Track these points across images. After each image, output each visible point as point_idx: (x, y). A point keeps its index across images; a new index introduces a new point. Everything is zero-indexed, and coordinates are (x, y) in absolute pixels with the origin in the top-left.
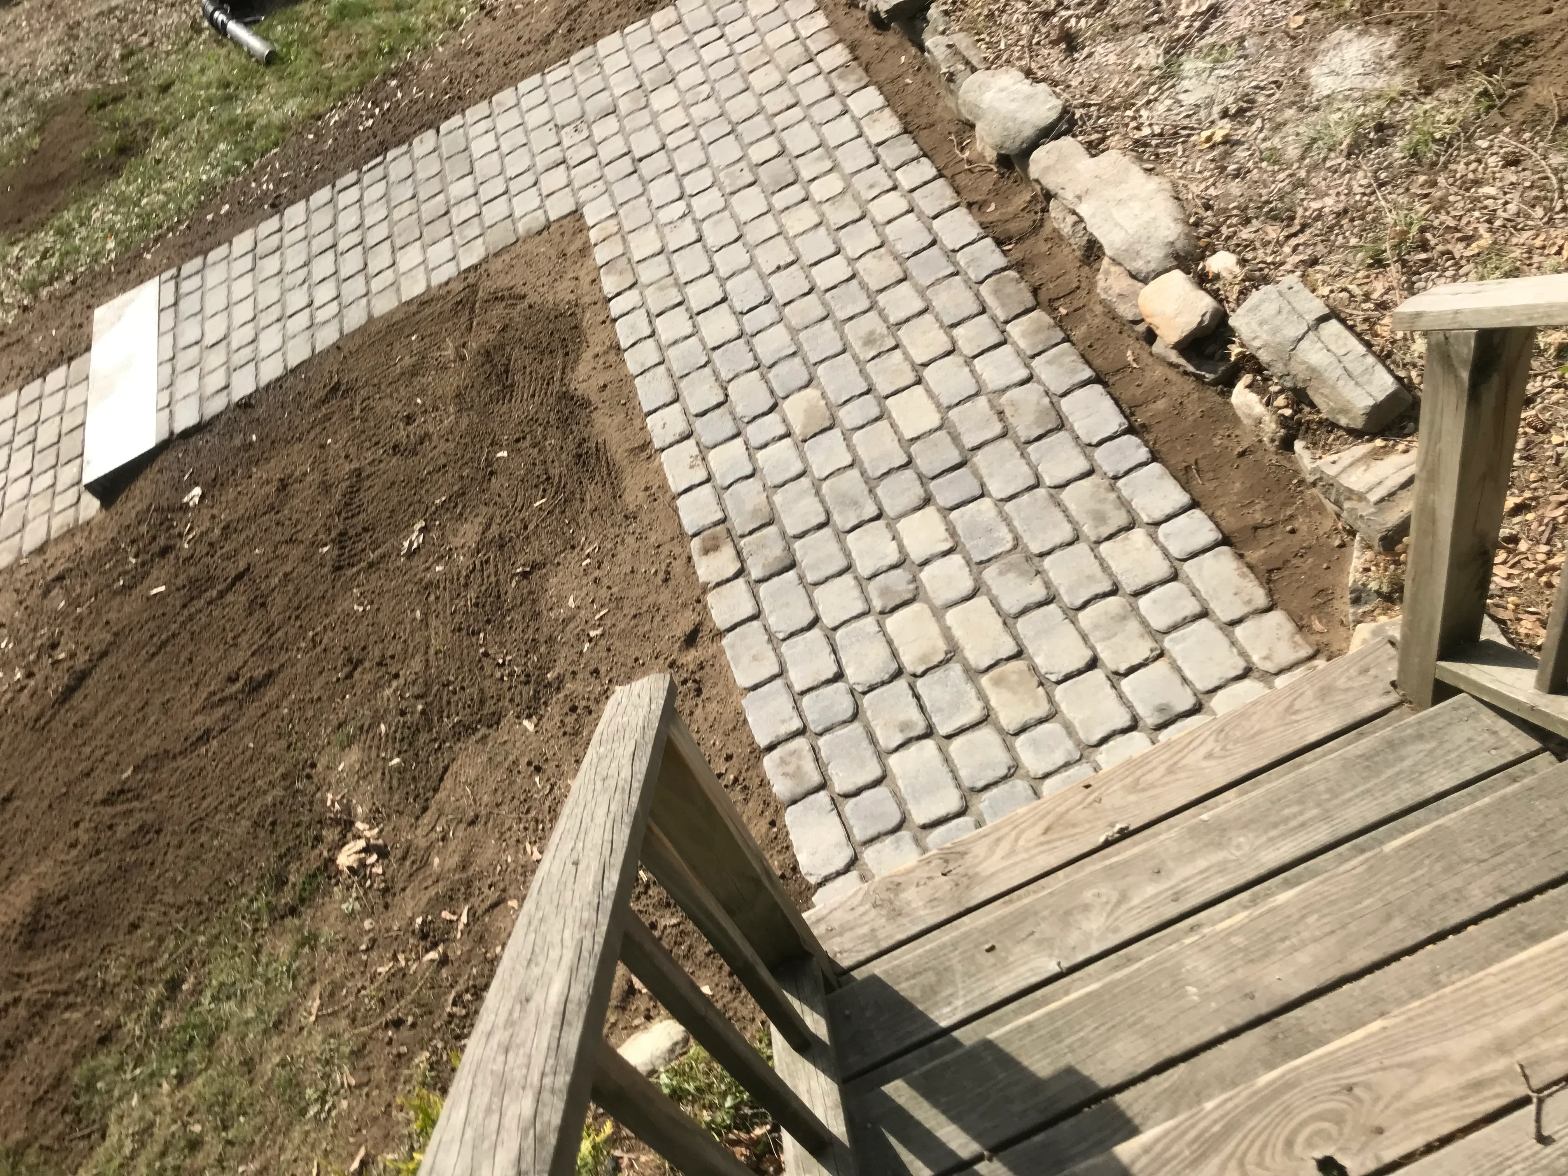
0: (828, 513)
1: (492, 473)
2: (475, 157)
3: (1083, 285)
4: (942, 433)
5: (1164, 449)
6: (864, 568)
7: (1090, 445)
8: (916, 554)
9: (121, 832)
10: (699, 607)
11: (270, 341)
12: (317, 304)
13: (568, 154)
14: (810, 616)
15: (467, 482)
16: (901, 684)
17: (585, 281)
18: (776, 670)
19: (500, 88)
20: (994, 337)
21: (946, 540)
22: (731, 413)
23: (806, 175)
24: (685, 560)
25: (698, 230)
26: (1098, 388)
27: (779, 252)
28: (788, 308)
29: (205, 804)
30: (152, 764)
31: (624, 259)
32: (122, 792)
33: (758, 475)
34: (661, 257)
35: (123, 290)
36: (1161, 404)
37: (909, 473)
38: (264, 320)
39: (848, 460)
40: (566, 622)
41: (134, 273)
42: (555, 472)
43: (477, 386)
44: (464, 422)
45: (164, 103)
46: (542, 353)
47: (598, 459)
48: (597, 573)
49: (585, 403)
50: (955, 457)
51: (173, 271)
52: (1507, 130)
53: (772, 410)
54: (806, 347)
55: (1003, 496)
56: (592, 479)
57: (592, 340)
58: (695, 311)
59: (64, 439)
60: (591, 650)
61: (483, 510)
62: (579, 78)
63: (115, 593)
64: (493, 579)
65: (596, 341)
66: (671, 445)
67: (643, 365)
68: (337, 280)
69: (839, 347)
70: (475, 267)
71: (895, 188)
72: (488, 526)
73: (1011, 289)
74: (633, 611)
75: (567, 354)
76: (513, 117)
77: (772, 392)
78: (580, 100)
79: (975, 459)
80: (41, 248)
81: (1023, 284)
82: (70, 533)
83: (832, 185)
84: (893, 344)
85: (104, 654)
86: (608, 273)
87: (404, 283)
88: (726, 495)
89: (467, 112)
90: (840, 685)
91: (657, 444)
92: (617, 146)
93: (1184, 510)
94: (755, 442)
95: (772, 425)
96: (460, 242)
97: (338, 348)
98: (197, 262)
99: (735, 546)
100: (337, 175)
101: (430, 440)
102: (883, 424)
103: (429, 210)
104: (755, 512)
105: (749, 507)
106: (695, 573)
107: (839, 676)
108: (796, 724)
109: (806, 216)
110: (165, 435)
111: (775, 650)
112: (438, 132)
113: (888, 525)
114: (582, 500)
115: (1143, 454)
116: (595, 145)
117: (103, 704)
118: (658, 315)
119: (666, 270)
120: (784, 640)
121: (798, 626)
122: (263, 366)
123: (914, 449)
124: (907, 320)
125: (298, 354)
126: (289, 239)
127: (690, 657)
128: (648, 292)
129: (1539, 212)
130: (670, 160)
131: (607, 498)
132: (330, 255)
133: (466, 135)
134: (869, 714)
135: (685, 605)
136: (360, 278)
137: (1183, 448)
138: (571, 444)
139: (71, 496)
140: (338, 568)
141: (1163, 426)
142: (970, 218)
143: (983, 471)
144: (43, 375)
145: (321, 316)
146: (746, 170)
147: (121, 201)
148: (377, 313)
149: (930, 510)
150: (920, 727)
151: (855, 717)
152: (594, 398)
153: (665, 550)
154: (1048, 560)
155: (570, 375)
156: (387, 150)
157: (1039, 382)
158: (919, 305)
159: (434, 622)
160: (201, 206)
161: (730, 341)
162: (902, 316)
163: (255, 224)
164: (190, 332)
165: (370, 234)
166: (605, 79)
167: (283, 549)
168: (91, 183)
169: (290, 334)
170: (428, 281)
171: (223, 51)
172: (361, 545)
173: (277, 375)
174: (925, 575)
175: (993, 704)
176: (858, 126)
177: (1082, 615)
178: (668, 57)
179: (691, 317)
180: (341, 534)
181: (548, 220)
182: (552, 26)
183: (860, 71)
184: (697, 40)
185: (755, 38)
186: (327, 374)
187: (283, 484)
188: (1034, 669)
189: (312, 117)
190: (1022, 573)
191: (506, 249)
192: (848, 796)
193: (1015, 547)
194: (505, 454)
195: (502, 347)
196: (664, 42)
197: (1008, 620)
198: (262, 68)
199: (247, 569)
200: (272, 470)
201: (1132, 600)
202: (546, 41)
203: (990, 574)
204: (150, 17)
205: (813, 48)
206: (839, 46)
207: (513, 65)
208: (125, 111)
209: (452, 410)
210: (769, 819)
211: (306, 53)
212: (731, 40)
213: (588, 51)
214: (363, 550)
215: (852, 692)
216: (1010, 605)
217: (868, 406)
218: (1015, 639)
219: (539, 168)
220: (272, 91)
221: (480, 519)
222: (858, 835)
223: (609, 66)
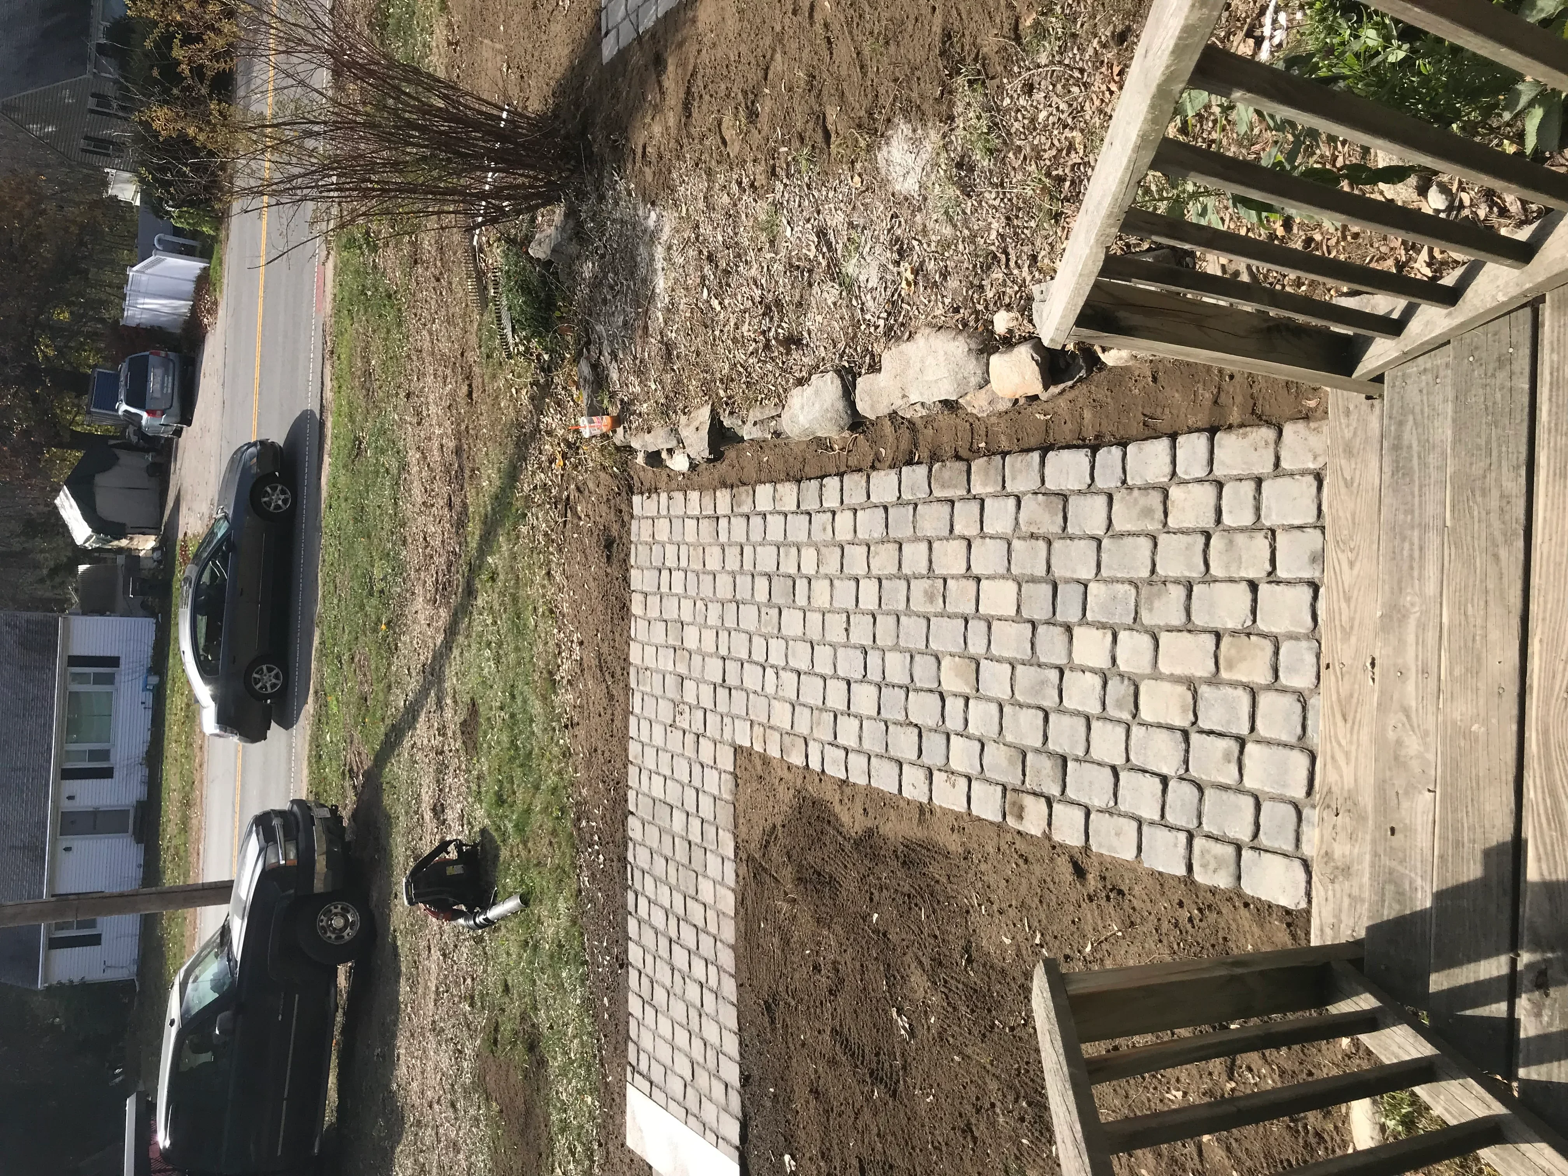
0: (1039, 708)
1: (885, 935)
2: (662, 798)
3: (971, 420)
4: (1024, 587)
5: (1122, 433)
6: (1094, 708)
7: (1090, 486)
8: (1103, 662)
10: (1058, 850)
11: (711, 1032)
12: (704, 981)
13: (694, 729)
14: (1108, 772)
15: (881, 957)
16: (1194, 737)
17: (785, 774)
18: (1134, 824)
19: (626, 750)
20: (975, 507)
21: (1105, 634)
22: (930, 730)
23: (793, 571)
24: (1019, 837)
25: (792, 670)
26: (1051, 455)
27: (836, 622)
28: (878, 641)
31: (785, 737)
33: (984, 741)
34: (797, 708)
35: (623, 1112)
36: (1087, 415)
37: (1041, 629)
39: (1008, 668)
40: (1019, 954)
41: (616, 1096)
42: (906, 889)
43: (819, 902)
44: (838, 929)
45: (515, 996)
46: (819, 840)
47: (914, 850)
48: (995, 907)
49: (870, 833)
50: (1047, 589)
51: (629, 1069)
52: (1005, 81)
53: (943, 700)
54: (911, 646)
55: (1094, 572)
56: (925, 864)
57: (827, 798)
58: (846, 709)
60: (1049, 950)
61: (908, 959)
62: (648, 689)
64: (960, 986)
65: (831, 794)
66: (931, 791)
67: (864, 772)
68: (695, 954)
69: (924, 622)
70: (737, 847)
71: (834, 513)
73: (946, 474)
74: (1036, 900)
75: (829, 822)
76: (650, 752)
77: (931, 691)
78: (663, 698)
79: (1056, 575)
80: (566, 1152)
81: (948, 463)
83: (809, 556)
84: (941, 581)
86: (788, 756)
87: (721, 906)
88: (988, 774)
89: (630, 784)
90: (1172, 784)
91: (925, 800)
92: (706, 692)
93: (1173, 448)
94: (960, 727)
95: (954, 706)
96: (714, 847)
97: (741, 985)
98: (631, 1047)
99: (1028, 793)
100: (624, 906)
101: (839, 963)
102: (995, 624)
103: (681, 855)
104: (1011, 761)
105: (1004, 763)
106: (1032, 836)
107: (1165, 780)
108: (1182, 837)
109: (821, 587)
110: (737, 1154)
111: (1120, 815)
112: (632, 813)
113: (1072, 669)
114: (937, 882)
115: (1116, 452)
116: (698, 706)
118: (836, 738)
119: (807, 712)
120: (1116, 803)
121: (1112, 786)
122: (724, 1049)
123: (1025, 614)
124: (930, 561)
125: (730, 1017)
126: (649, 970)
127: (1092, 881)
128: (816, 735)
129: (1075, 90)
130: (736, 660)
131: (945, 863)
132: (675, 947)
133: (644, 794)
134: (1204, 777)
135: (1052, 860)
136: (702, 936)
137: (1128, 418)
138: (894, 864)
140: (894, 1095)
141: (1104, 424)
142: (882, 473)
143: (1068, 574)
145: (713, 982)
146: (768, 610)
147: (564, 1072)
148: (732, 941)
149: (1077, 631)
150: (1233, 746)
151: (1200, 789)
152: (869, 823)
153: (1004, 847)
154: (1159, 569)
155: (844, 830)
156: (625, 858)
157: (1024, 494)
158: (924, 546)
159: (969, 1051)
161: (879, 698)
162: (925, 563)
163: (627, 988)
164: (675, 1086)
165: (675, 909)
166: (657, 672)
167: (860, 1124)
168: (542, 1085)
169: (713, 1014)
170: (729, 888)
171: (503, 930)
172: (887, 1065)
173: (737, 1042)
174: (1123, 666)
175: (1245, 679)
176: (779, 513)
177: (1213, 571)
178: (665, 617)
179: (849, 715)
180: (871, 1075)
181: (731, 773)
182: (604, 686)
183: (742, 489)
184: (664, 589)
185: (684, 548)
186: (755, 1007)
187: (815, 1092)
188: (1234, 633)
189: (577, 896)
190: (1159, 595)
191: (736, 817)
192: (1256, 835)
193: (1137, 587)
194: (876, 915)
195: (800, 866)
196: (654, 613)
197: (1189, 627)
198: (528, 911)
199: (860, 1161)
200: (801, 1093)
201: (1221, 527)
202: (611, 697)
203: (1147, 619)
204: (455, 968)
205: (710, 512)
206: (718, 493)
207: (615, 731)
208: (507, 1028)
209: (826, 933)
210: (1241, 906)
211: (533, 873)
212: (676, 566)
213: (632, 671)
214: (891, 1066)
215: (1181, 778)
216: (1178, 619)
217: (977, 628)
218: (1205, 631)
219: (693, 756)
220: (546, 913)
221: (913, 966)
222: (1289, 847)
223: (650, 662)
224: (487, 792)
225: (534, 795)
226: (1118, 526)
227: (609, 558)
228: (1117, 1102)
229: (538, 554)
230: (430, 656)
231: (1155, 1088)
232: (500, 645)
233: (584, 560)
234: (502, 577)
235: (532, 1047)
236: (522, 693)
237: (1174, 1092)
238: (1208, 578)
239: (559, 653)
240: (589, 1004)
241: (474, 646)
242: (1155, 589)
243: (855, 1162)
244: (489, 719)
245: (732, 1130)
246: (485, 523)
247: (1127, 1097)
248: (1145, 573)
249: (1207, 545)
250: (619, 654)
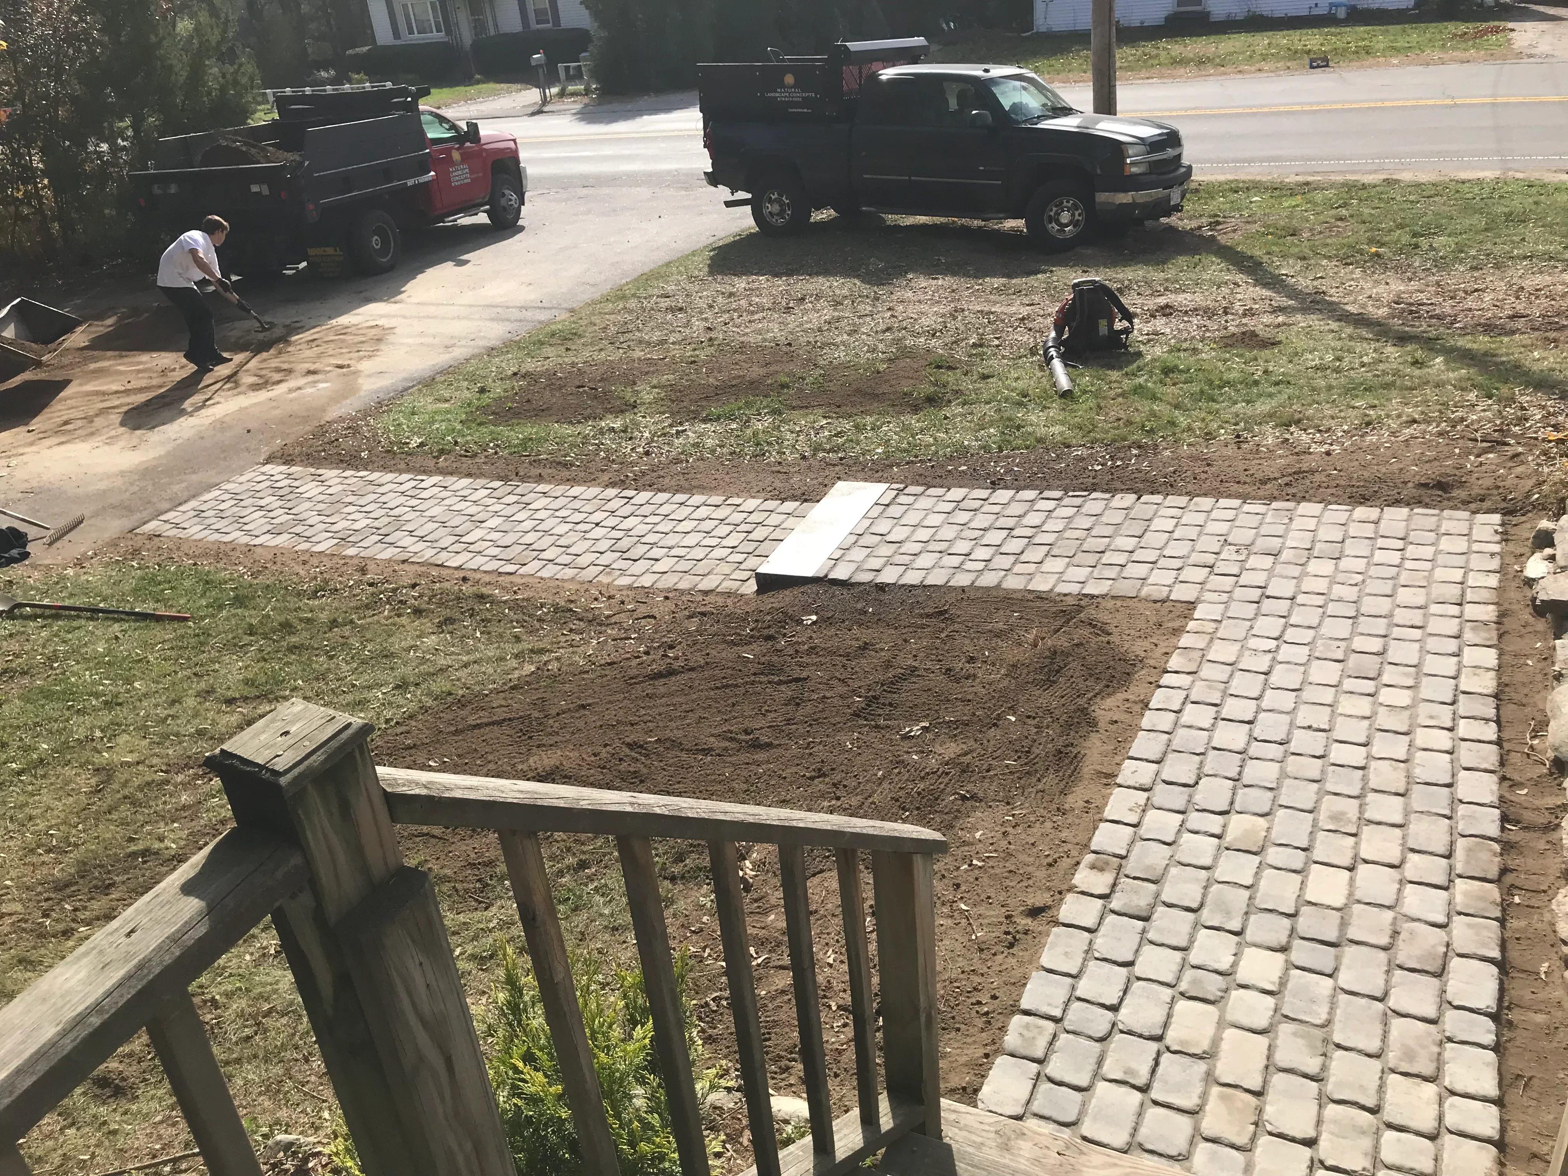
0: (1202, 905)
1: (995, 725)
2: (1151, 528)
3: (1550, 892)
4: (1338, 914)
5: (1513, 1050)
6: (1194, 957)
7: (1450, 1003)
8: (1242, 976)
9: (623, 766)
10: (1058, 896)
11: (926, 560)
12: (971, 557)
13: (1218, 564)
14: (1129, 958)
15: (975, 719)
16: (1154, 1046)
17: (1161, 650)
18: (1074, 972)
19: (1205, 495)
20: (1441, 880)
21: (1274, 983)
22: (1190, 796)
23: (1386, 679)
24: (1073, 862)
25: (1271, 667)
26: (1494, 970)
27: (1321, 718)
28: (1293, 757)
29: (676, 786)
30: (668, 745)
31: (1200, 653)
32: (641, 747)
33: (1173, 847)
34: (1229, 668)
35: (866, 480)
36: (1540, 1018)
37: (1286, 922)
38: (933, 546)
39: (1248, 882)
40: (965, 843)
41: (880, 474)
42: (1036, 751)
43: (1031, 668)
44: (1005, 683)
45: (978, 385)
46: (1091, 675)
48: (1010, 829)
49: (1093, 724)
50: (1332, 937)
51: (902, 486)
53: (1221, 813)
54: (1284, 790)
55: (1346, 987)
56: (1057, 771)
57: (1132, 688)
58: (1223, 716)
59: (767, 542)
60: (966, 871)
61: (971, 742)
62: (1268, 519)
63: (725, 642)
64: (942, 786)
65: (1136, 691)
66: (1128, 787)
67: (1154, 725)
68: (997, 551)
69: (1309, 806)
70: (1093, 597)
71: (1450, 730)
72: (966, 754)
73: (1485, 856)
74: (1013, 868)
75: (1108, 686)
76: (1200, 518)
77: (1232, 803)
78: (1257, 535)
79: (1347, 949)
80: (839, 429)
81: (1498, 859)
82: (729, 594)
83: (1403, 698)
84: (1354, 831)
85: (692, 669)
86: (1179, 654)
87: (1038, 578)
88: (1139, 844)
89: (1170, 497)
90: (1109, 1015)
91: (1119, 780)
92: (1259, 578)
93: (1485, 1099)
94: (1190, 825)
95: (1214, 823)
96: (1095, 575)
97: (963, 591)
98: (920, 489)
99: (1116, 879)
100: (1049, 488)
101: (974, 680)
102: (1298, 878)
103: (1092, 543)
104: (1149, 868)
105: (1148, 862)
106: (1073, 874)
107: (1114, 1008)
108: (1057, 1013)
109: (1364, 706)
110: (821, 575)
111: (1085, 960)
112: (1139, 498)
113: (1239, 944)
114: (1039, 780)
115: (1489, 1038)
116: (1243, 569)
117: (671, 694)
118: (1193, 703)
119: (1224, 678)
120: (1097, 959)
121: (1114, 958)
122: (910, 572)
123: (1305, 910)
124: (1379, 823)
125: (936, 578)
126: (987, 508)
127: (1024, 922)
128: (1199, 683)
130: (1290, 611)
131: (1056, 790)
132: (1006, 532)
133: (1157, 511)
134: (1113, 1046)
135: (1049, 889)
136: (1012, 558)
137: (1529, 1061)
138: (1060, 742)
139: (745, 575)
140: (856, 715)
141: (1526, 1034)
142: (1495, 787)
143: (1345, 961)
144: (783, 500)
145: (969, 565)
146: (1342, 649)
147: (906, 429)
148: (1005, 585)
149: (1280, 957)
150: (1141, 1081)
151: (1101, 1040)
152: (1102, 725)
153: (1066, 847)
154: (1340, 1053)
155: (1098, 700)
156: (1095, 490)
157: (1449, 934)
158: (1398, 819)
159: (886, 785)
160: (951, 458)
161: (1230, 751)
162: (1378, 817)
163: (972, 487)
164: (883, 526)
165: (1040, 535)
166: (1287, 530)
167: (834, 682)
168: (897, 408)
169: (941, 564)
170: (1054, 586)
171: (1040, 374)
172: (880, 712)
173: (914, 583)
174: (1236, 994)
175: (1208, 1108)
176: (1459, 671)
177: (1332, 1107)
178: (1347, 541)
179: (1216, 718)
180: (874, 697)
181: (1168, 597)
182: (1276, 475)
183: (1494, 634)
184: (1380, 542)
185: (1428, 565)
186: (943, 601)
187: (865, 647)
188: (1260, 1111)
189: (1064, 444)
190: (1311, 1046)
191: (1123, 598)
192: (1051, 1080)
193: (1323, 1026)
194: (1013, 719)
195: (1068, 655)
196: (1353, 530)
197: (1270, 1067)
198: (1056, 397)
199: (805, 679)
200: (865, 635)
201: (1382, 1127)
202: (1264, 482)
203: (1286, 1028)
204: (1010, 329)
205: (1469, 597)
206: (1492, 607)
207: (1227, 485)
208: (950, 377)
209: (1002, 672)
210: (987, 1051)
211: (1092, 403)
212: (1407, 556)
213: (1291, 505)
214: (880, 715)
215: (1114, 1025)
216: (1282, 1058)
217: (1297, 859)
218: (1265, 1082)
219: (1191, 561)
220: (1051, 414)
221: (964, 746)
222: (1035, 1107)
223: (1297, 523)
224: (1179, 358)
225: (1169, 403)
226: (1397, 1024)
227: (1425, 486)
228: (830, 905)
229: (1440, 411)
230: (1333, 299)
231: (838, 941)
232: (1337, 370)
233: (1427, 459)
234: (1417, 372)
235: (931, 400)
236: (1280, 392)
237: (833, 956)
238: (1323, 1100)
239: (1320, 431)
240: (963, 452)
241: (1339, 344)
242: (1319, 1044)
243: (804, 675)
244: (1256, 359)
245: (841, 573)
246: (1486, 354)
247: (833, 915)
248: (1337, 1038)
249: (1363, 1108)
250: (1311, 492)
